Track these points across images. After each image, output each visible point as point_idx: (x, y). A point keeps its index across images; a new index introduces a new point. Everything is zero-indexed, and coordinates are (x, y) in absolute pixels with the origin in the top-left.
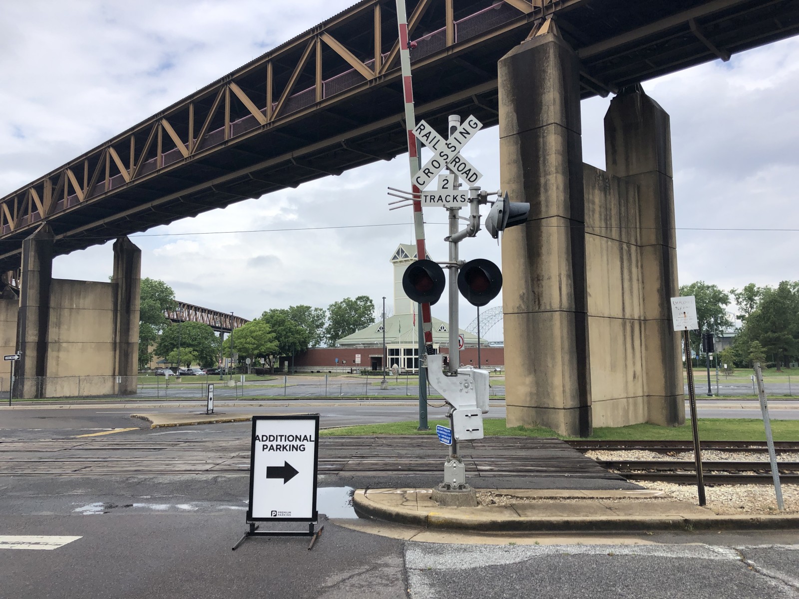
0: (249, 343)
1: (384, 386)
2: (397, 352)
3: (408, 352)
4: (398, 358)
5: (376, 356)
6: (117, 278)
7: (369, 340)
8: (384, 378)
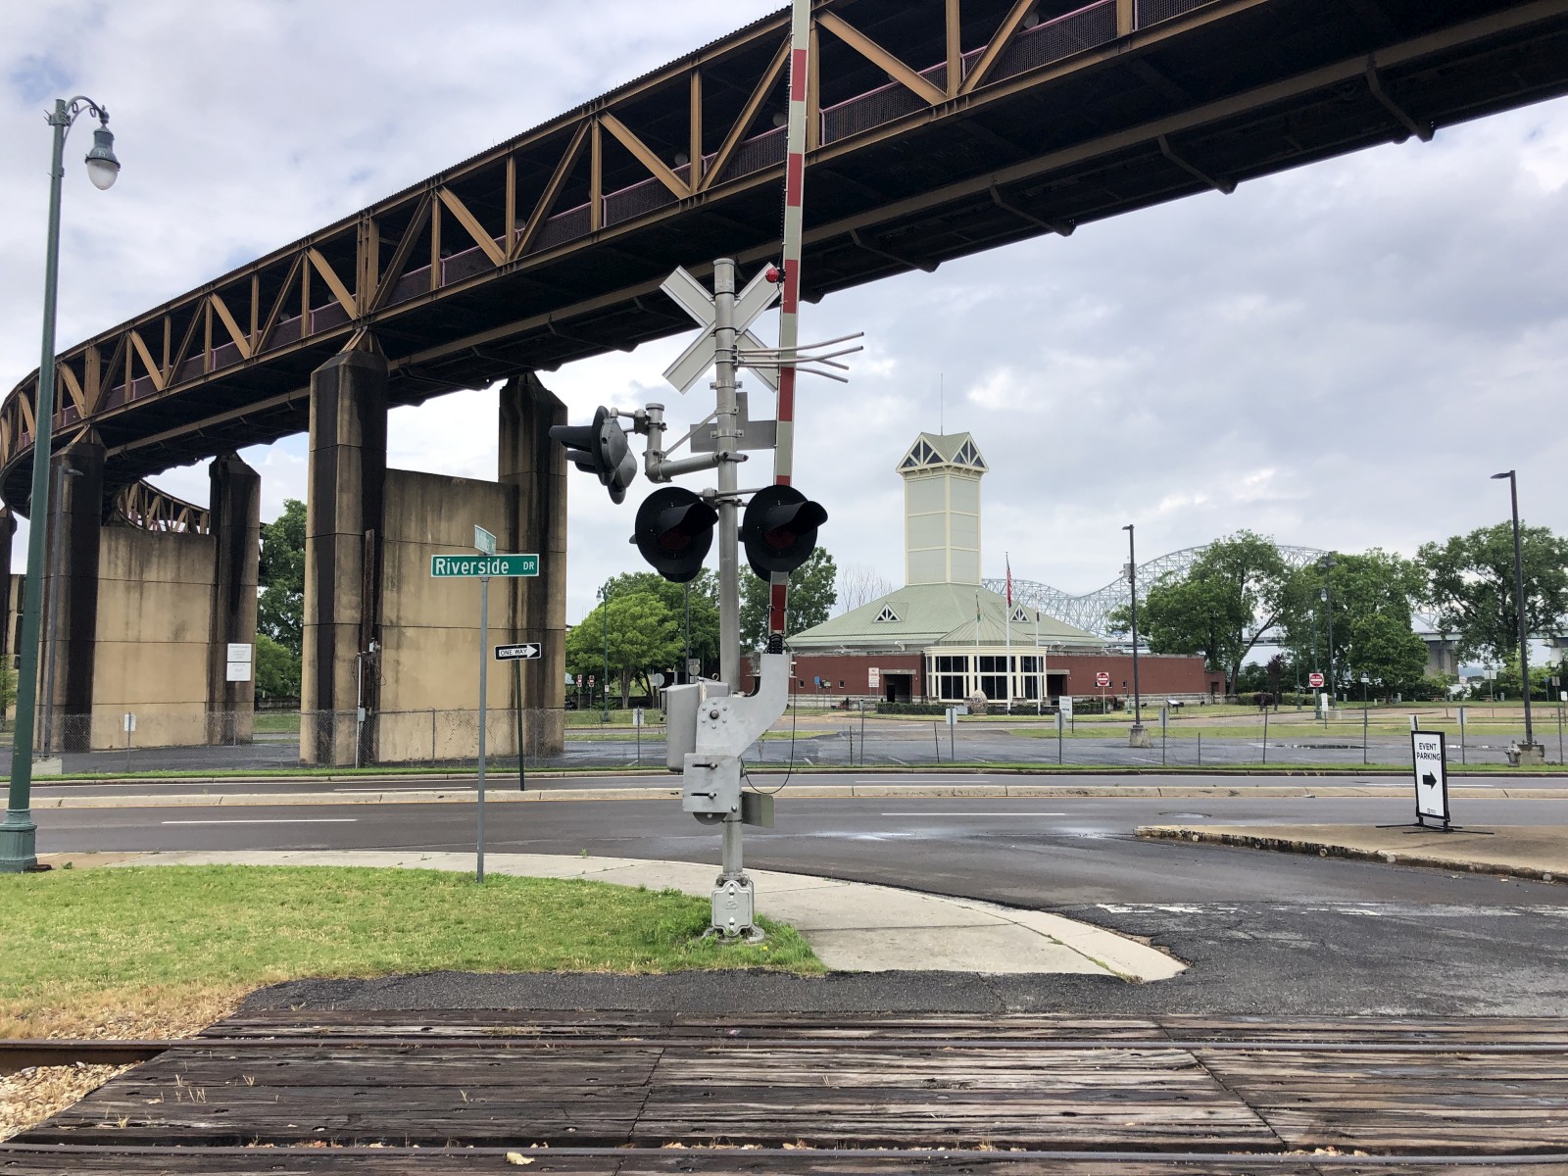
0: (632, 642)
1: (1139, 739)
5: (899, 672)
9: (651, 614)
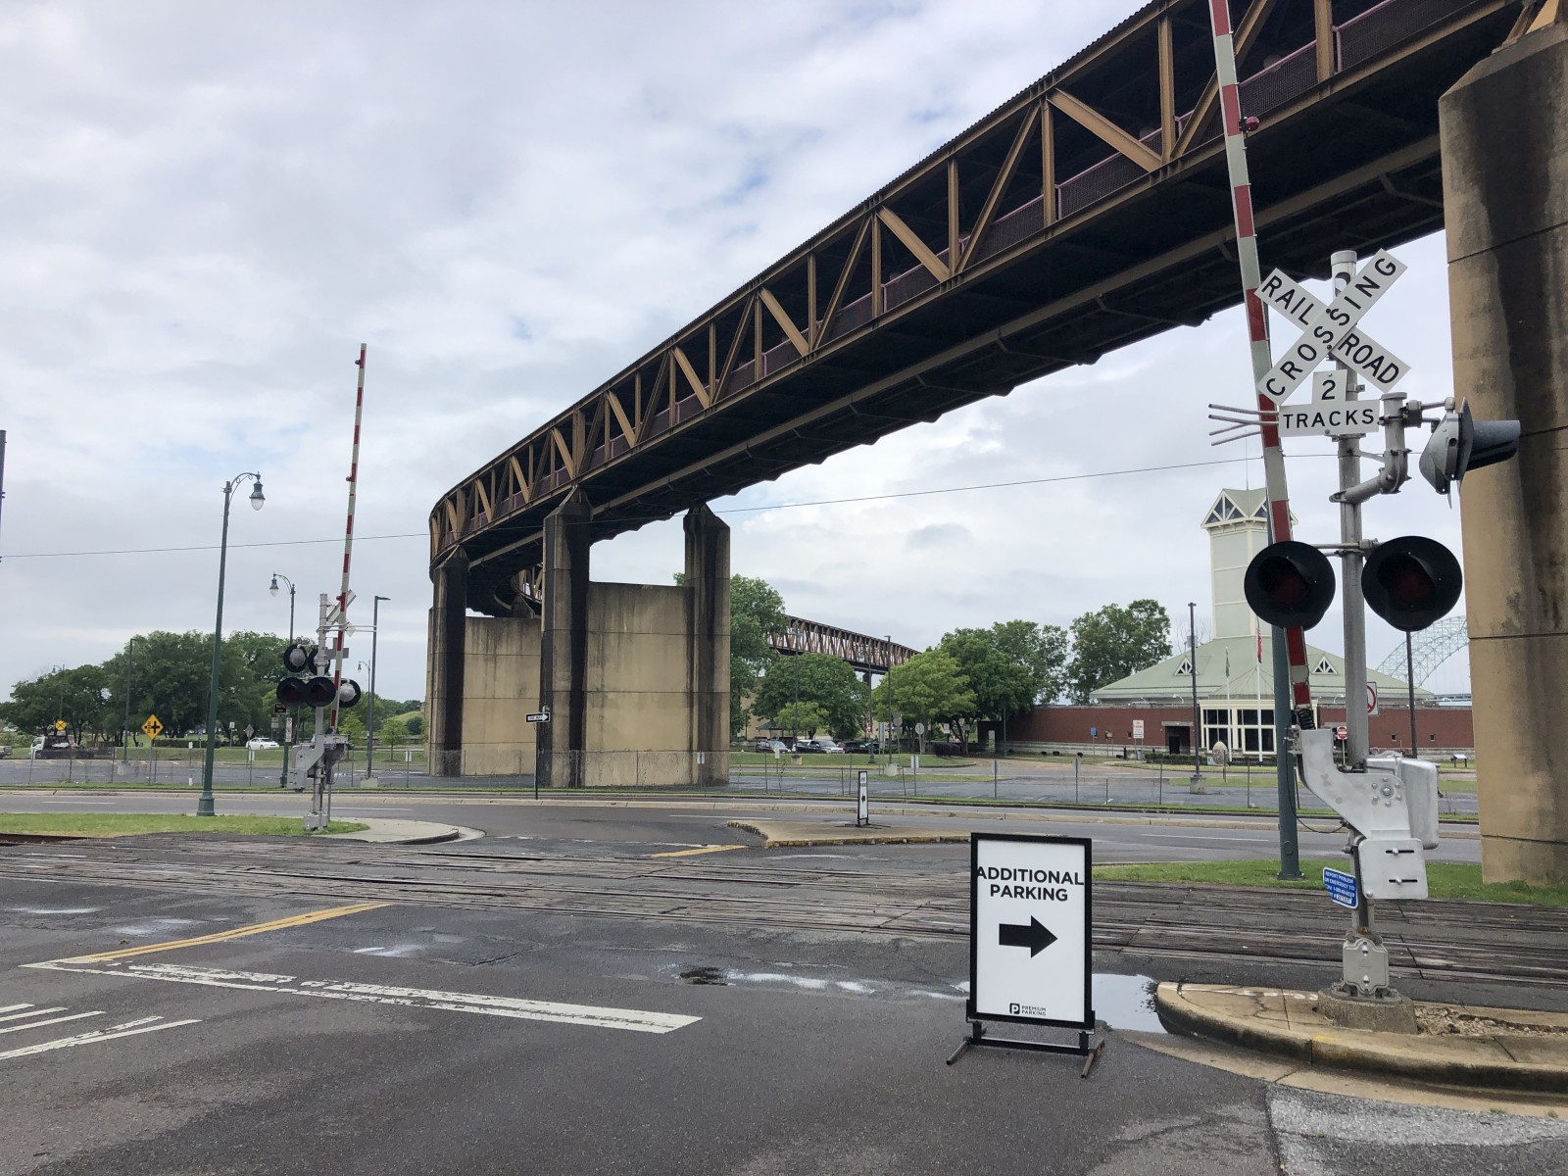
0: (920, 695)
1: (1198, 786)
2: (1222, 716)
3: (1248, 716)
4: (1226, 730)
5: (1178, 724)
6: (692, 579)
7: (1161, 690)
8: (1197, 771)
9: (939, 670)
